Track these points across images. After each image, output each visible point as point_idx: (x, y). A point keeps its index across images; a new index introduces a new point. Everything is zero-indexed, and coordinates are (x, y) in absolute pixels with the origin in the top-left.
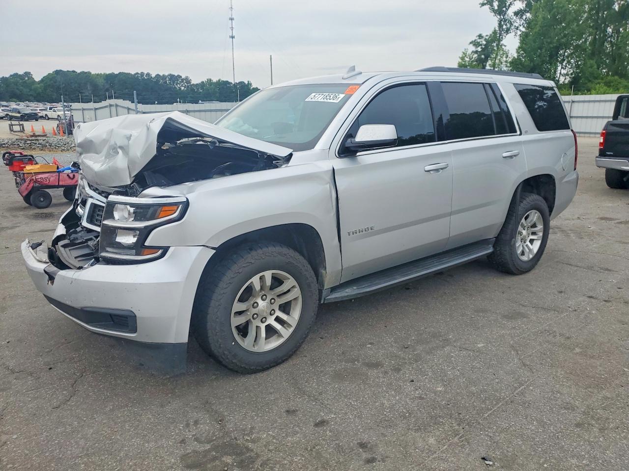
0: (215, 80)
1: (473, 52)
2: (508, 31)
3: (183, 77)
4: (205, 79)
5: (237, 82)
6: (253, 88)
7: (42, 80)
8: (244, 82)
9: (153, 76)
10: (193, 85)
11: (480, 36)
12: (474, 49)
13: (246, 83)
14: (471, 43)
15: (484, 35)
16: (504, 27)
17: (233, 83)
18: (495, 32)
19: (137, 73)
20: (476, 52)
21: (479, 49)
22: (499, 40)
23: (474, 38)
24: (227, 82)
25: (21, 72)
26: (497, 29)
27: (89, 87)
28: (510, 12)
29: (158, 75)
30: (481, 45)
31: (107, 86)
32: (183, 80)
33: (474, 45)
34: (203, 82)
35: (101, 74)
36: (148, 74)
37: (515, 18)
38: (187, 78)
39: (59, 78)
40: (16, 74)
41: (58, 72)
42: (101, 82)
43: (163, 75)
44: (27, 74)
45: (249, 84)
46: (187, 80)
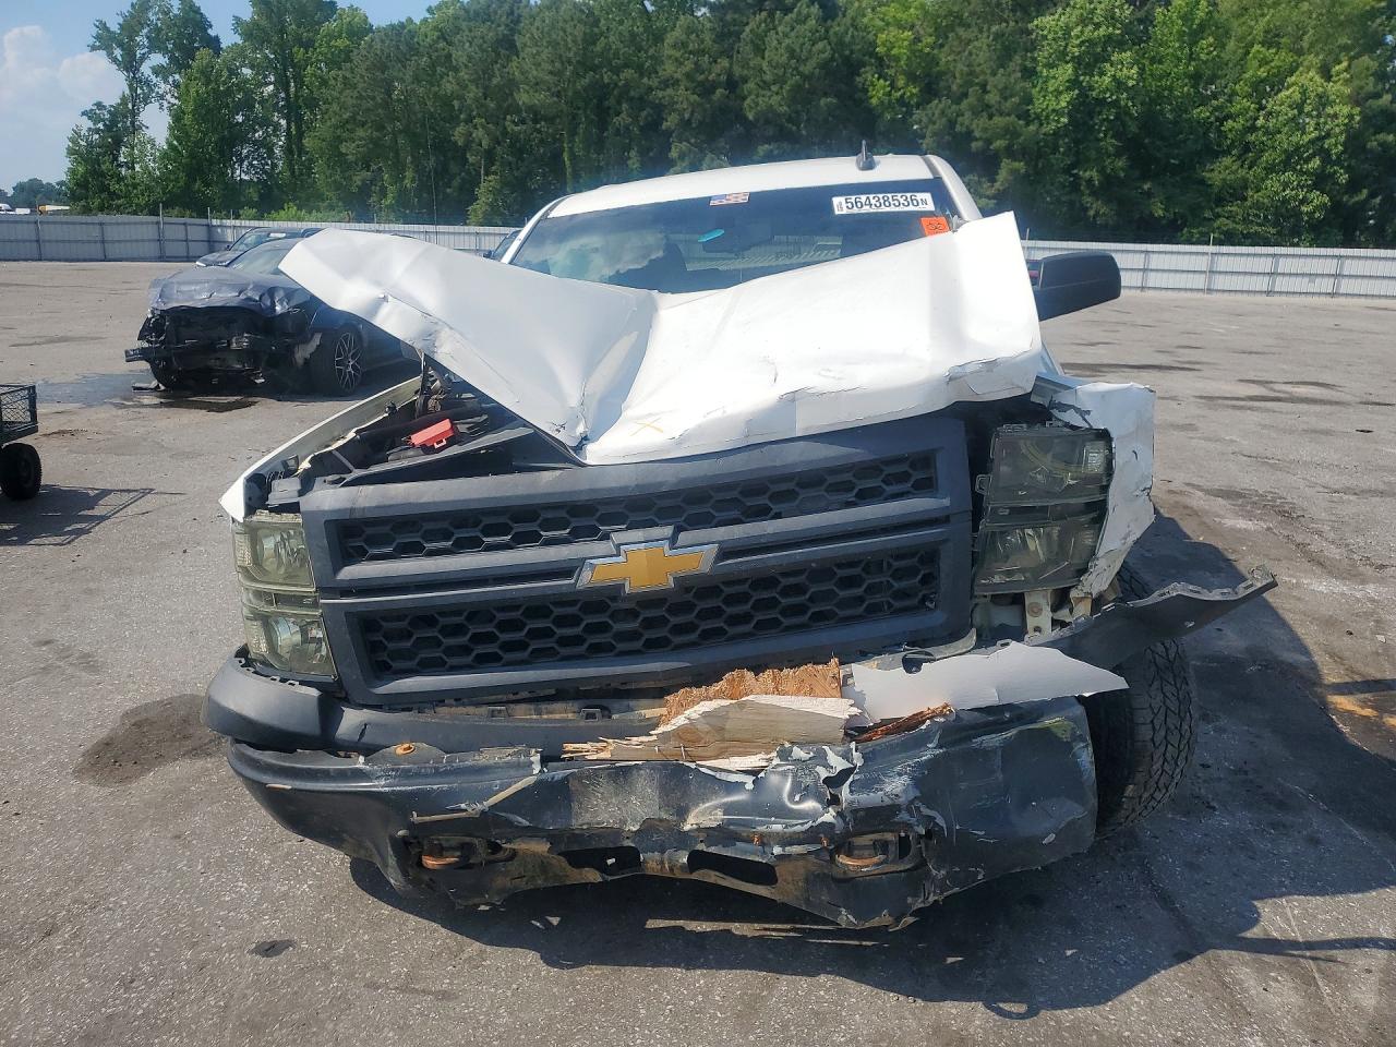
1: (90, 129)
2: (146, 101)
11: (99, 105)
12: (90, 124)
14: (83, 114)
15: (106, 103)
16: (139, 93)
18: (124, 100)
20: (97, 131)
21: (101, 126)
22: (134, 114)
23: (89, 106)
26: (127, 92)
28: (146, 69)
30: (103, 120)
33: (90, 118)
37: (153, 77)
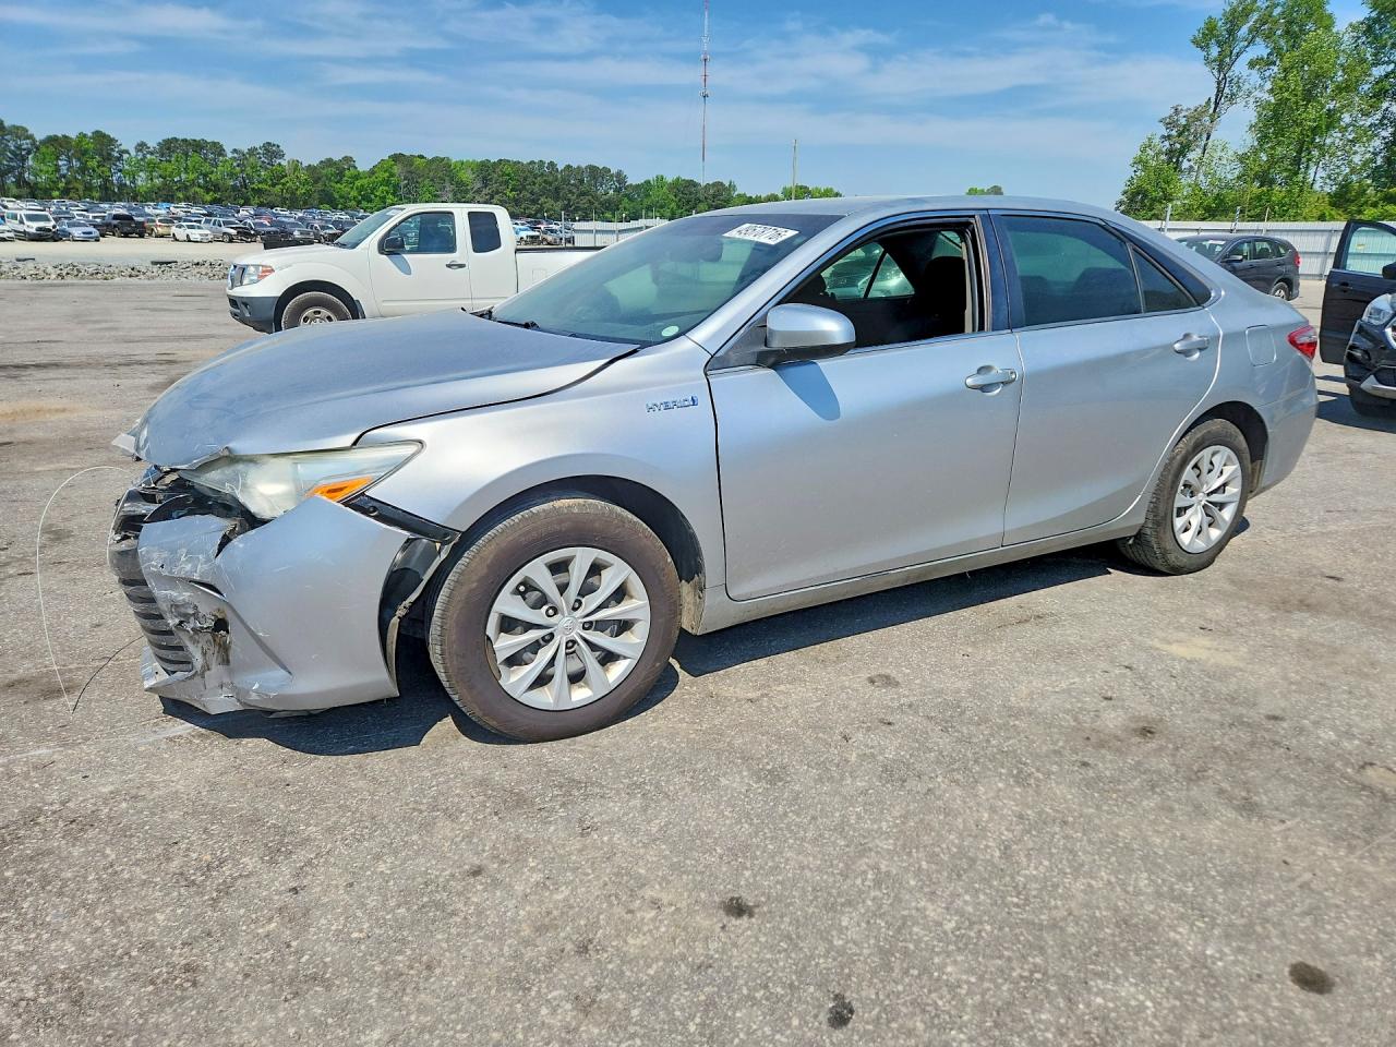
0: (669, 179)
3: (613, 171)
4: (651, 177)
5: (711, 183)
6: (739, 195)
7: (372, 172)
8: (722, 184)
9: (560, 167)
10: (631, 185)
13: (727, 185)
17: (703, 184)
19: (532, 162)
24: (692, 184)
25: (337, 158)
27: (447, 184)
29: (569, 167)
31: (478, 185)
32: (612, 176)
34: (648, 182)
35: (468, 161)
36: (552, 164)
38: (619, 173)
39: (397, 169)
40: (329, 163)
41: (397, 158)
42: (467, 176)
43: (578, 167)
44: (348, 159)
45: (732, 187)
46: (620, 178)
